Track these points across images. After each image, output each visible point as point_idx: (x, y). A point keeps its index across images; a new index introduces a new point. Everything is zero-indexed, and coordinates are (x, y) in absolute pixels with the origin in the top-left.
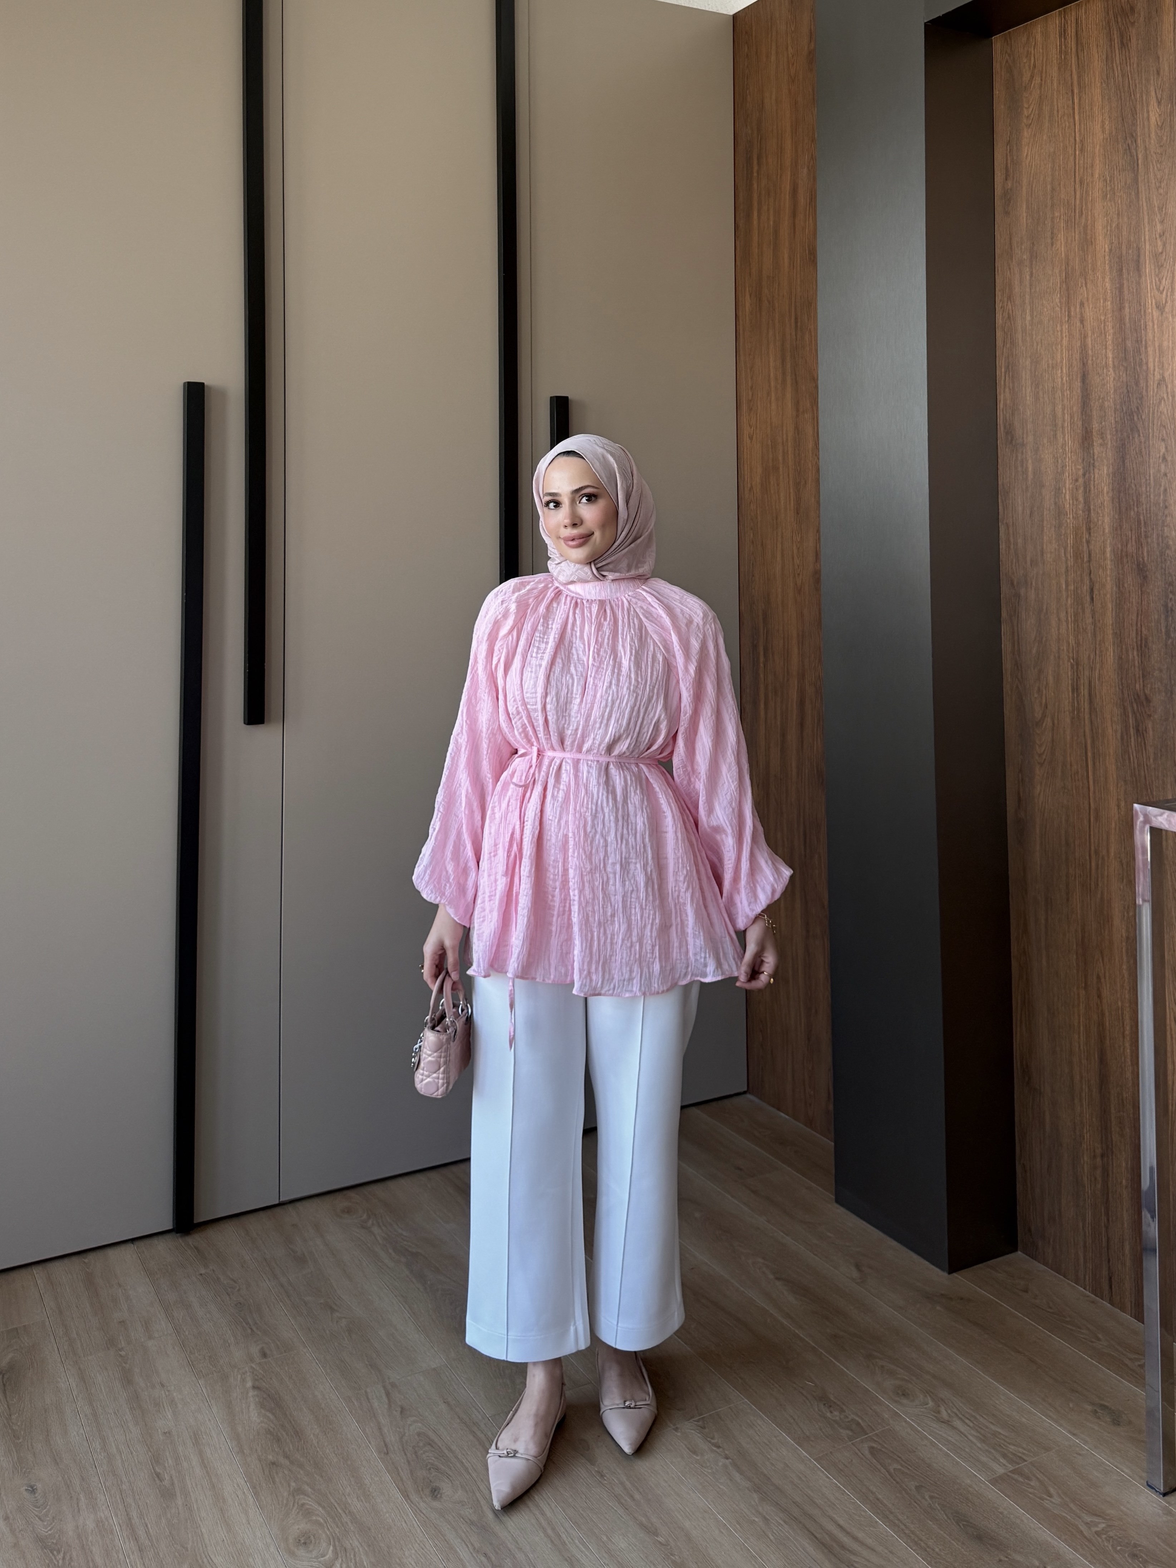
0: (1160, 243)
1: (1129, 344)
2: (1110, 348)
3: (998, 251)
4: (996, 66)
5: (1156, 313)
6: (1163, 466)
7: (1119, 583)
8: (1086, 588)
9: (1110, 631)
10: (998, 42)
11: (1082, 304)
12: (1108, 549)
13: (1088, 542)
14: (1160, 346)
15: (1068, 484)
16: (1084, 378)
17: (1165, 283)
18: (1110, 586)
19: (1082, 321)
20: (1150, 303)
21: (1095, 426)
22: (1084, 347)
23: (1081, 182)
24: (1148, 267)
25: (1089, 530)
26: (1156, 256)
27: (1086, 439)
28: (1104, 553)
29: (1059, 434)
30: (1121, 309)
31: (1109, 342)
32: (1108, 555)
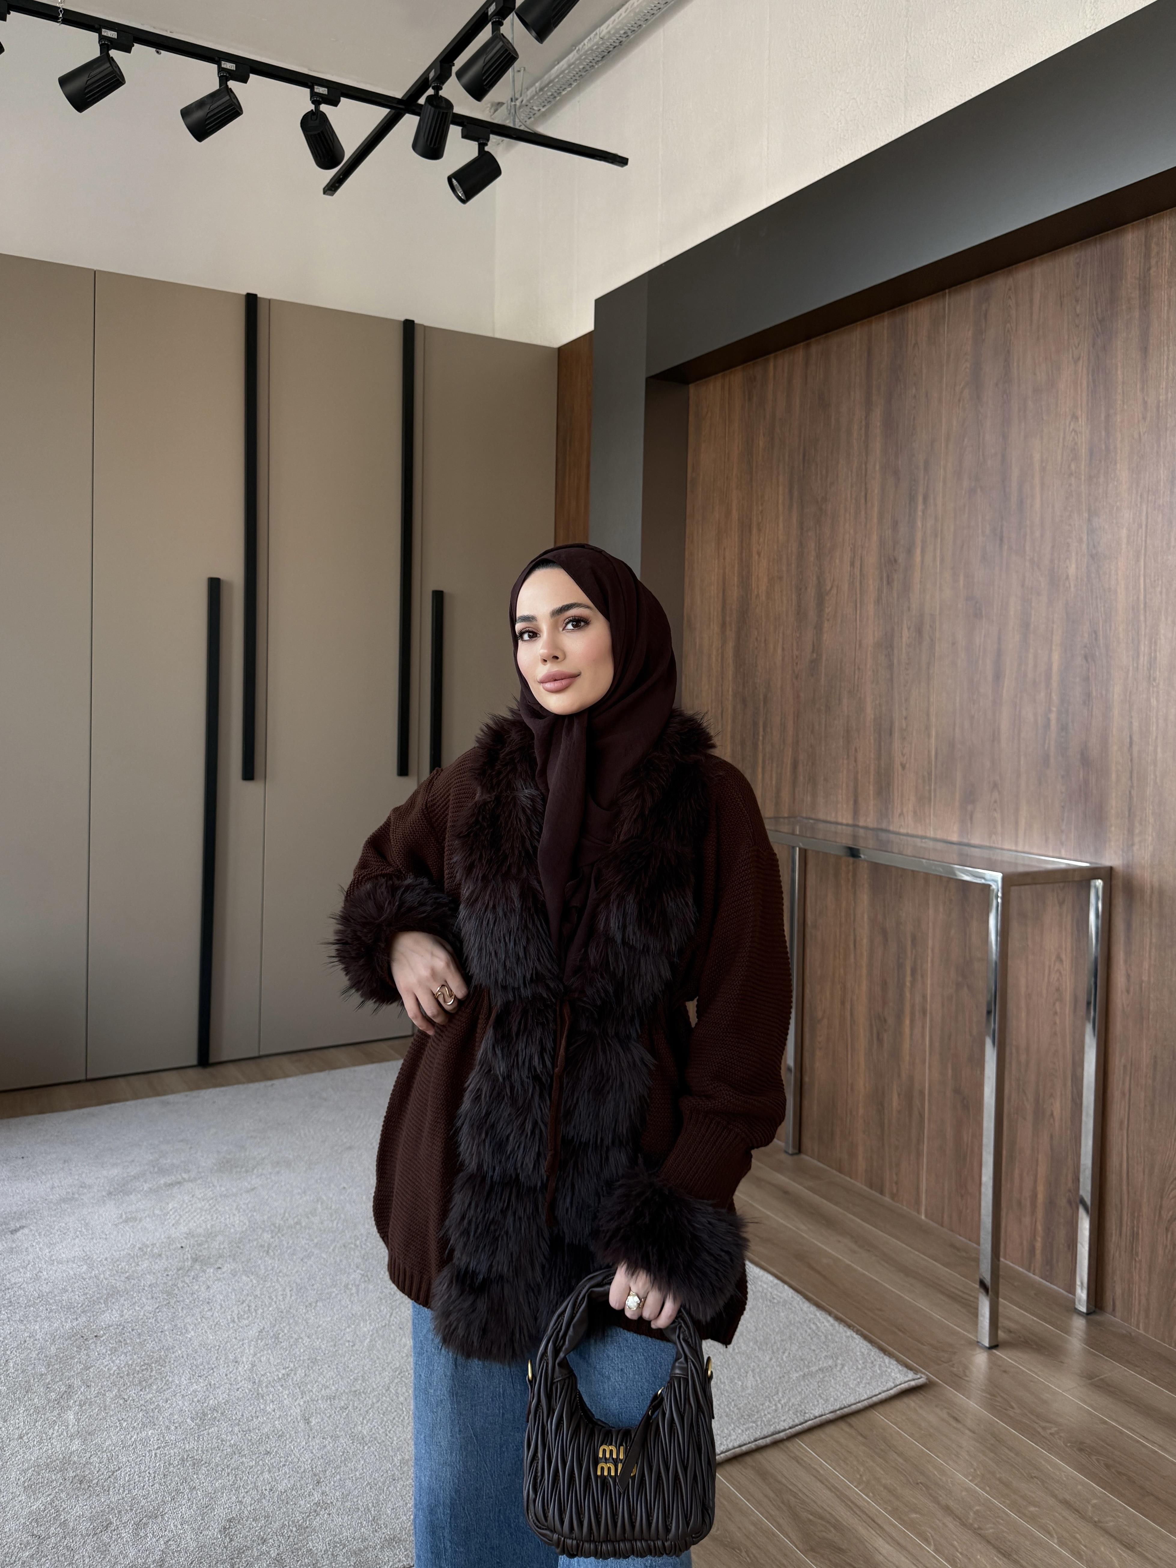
0: (760, 517)
1: (744, 573)
2: (736, 575)
3: (688, 514)
4: (691, 402)
5: (757, 557)
6: (756, 644)
7: (734, 708)
8: (720, 711)
9: (729, 735)
10: (692, 388)
11: (725, 549)
12: (730, 689)
13: (722, 685)
14: (758, 576)
15: (714, 653)
16: (724, 591)
17: (761, 540)
18: (730, 710)
19: (724, 559)
20: (754, 550)
21: (728, 619)
22: (724, 573)
23: (727, 478)
24: (754, 531)
25: (722, 678)
26: (758, 524)
27: (723, 625)
28: (728, 691)
29: (712, 624)
30: (741, 553)
31: (736, 572)
32: (730, 693)
